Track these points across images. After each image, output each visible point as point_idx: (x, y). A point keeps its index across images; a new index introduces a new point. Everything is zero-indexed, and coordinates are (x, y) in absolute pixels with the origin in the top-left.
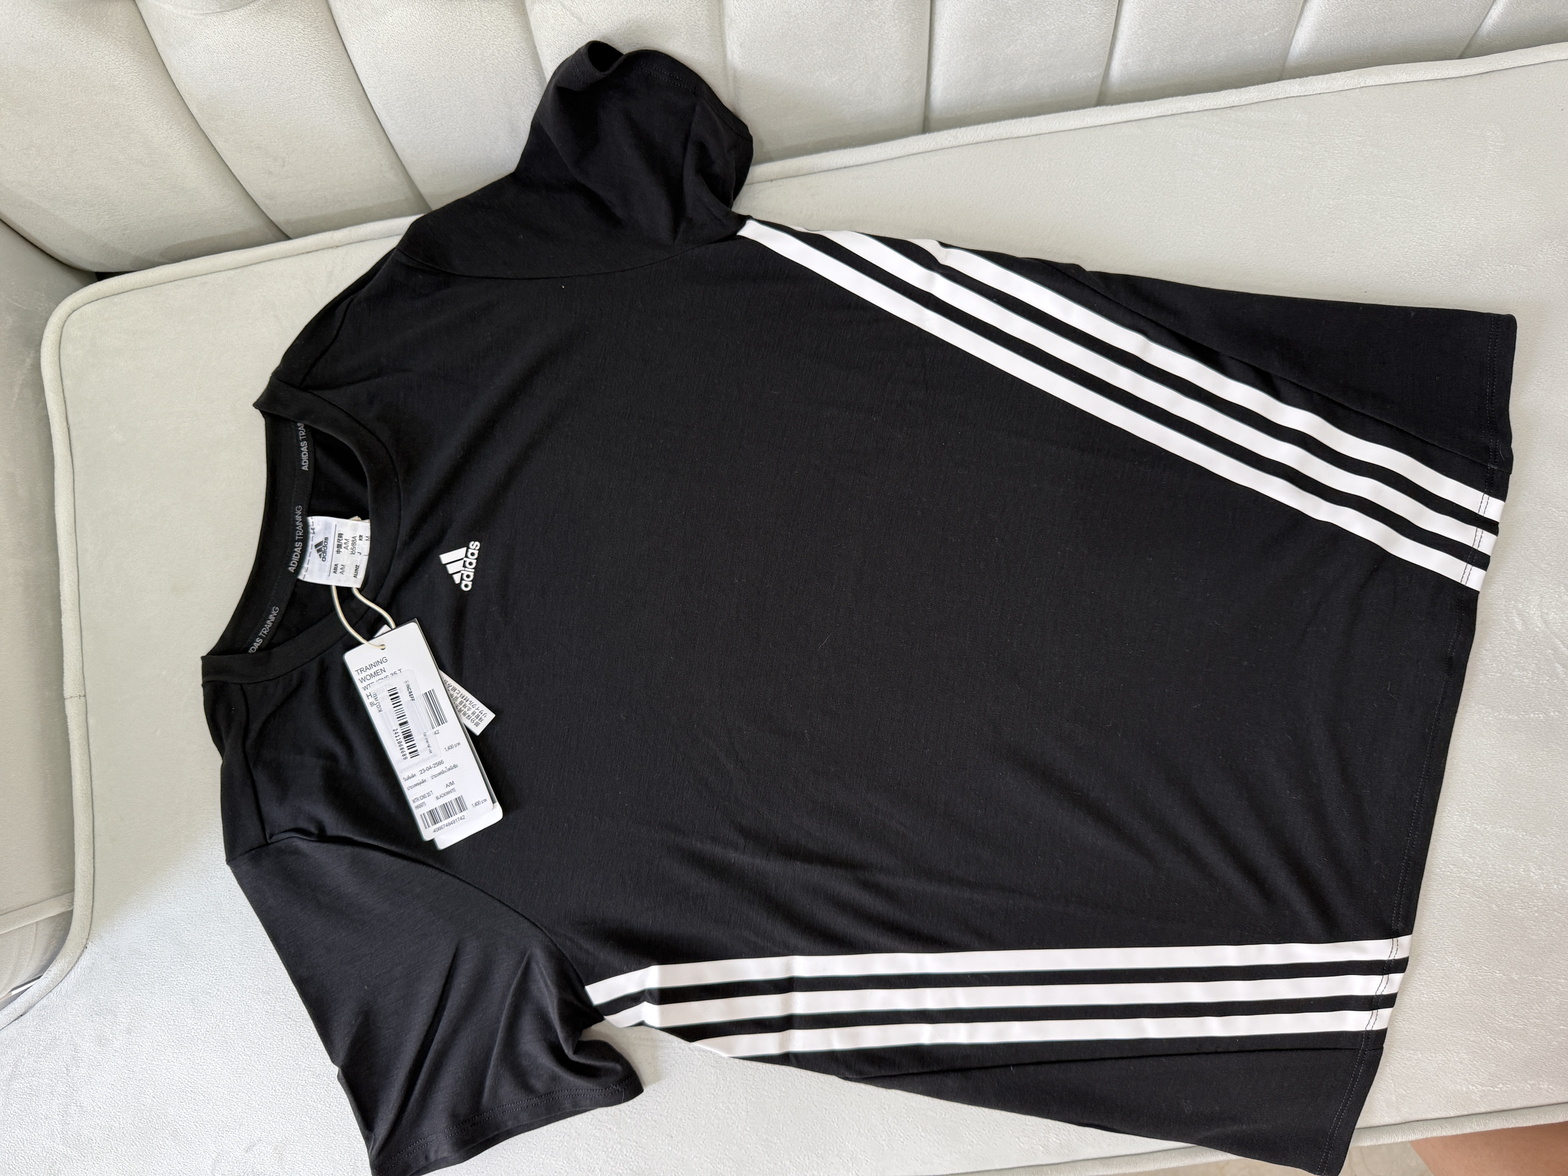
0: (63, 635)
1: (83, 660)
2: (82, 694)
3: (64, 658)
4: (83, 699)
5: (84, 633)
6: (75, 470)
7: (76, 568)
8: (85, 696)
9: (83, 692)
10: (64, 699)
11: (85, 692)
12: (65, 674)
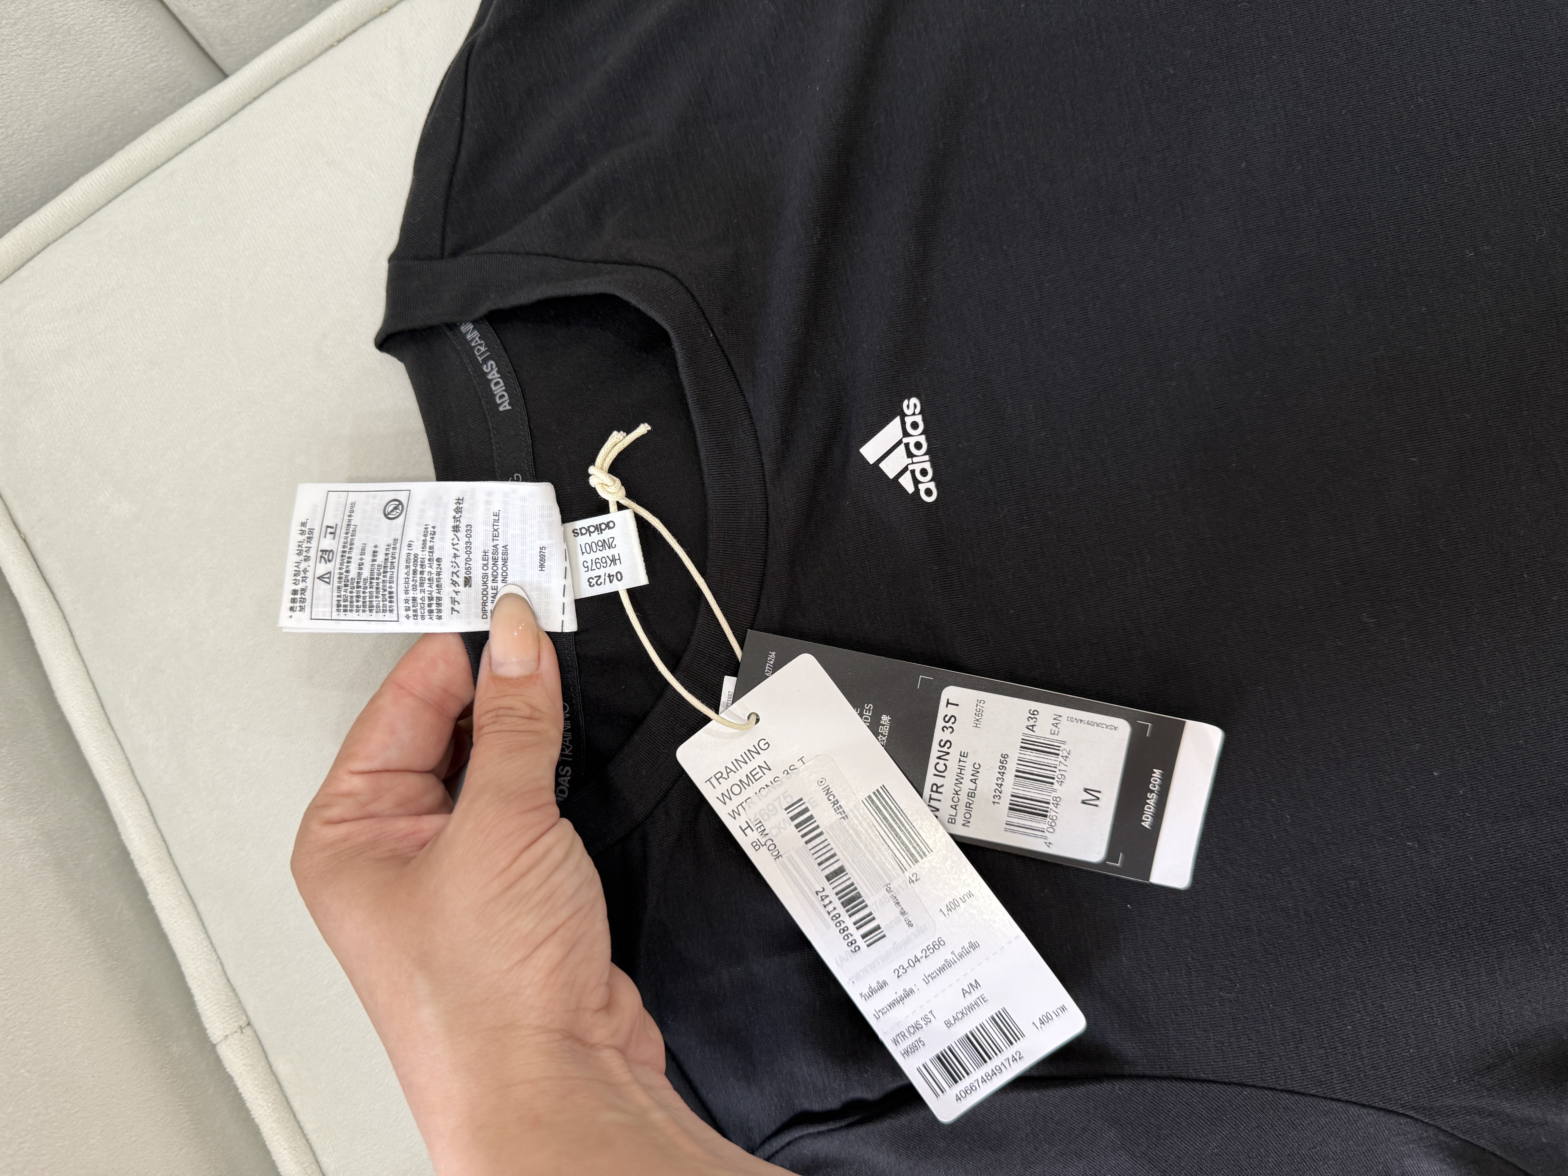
0: (164, 926)
1: (219, 958)
2: (243, 1023)
3: (183, 968)
4: (248, 1031)
5: (201, 906)
6: (66, 612)
7: (137, 789)
8: (249, 1024)
9: (244, 1018)
10: (214, 1046)
11: (247, 1017)
12: (196, 999)
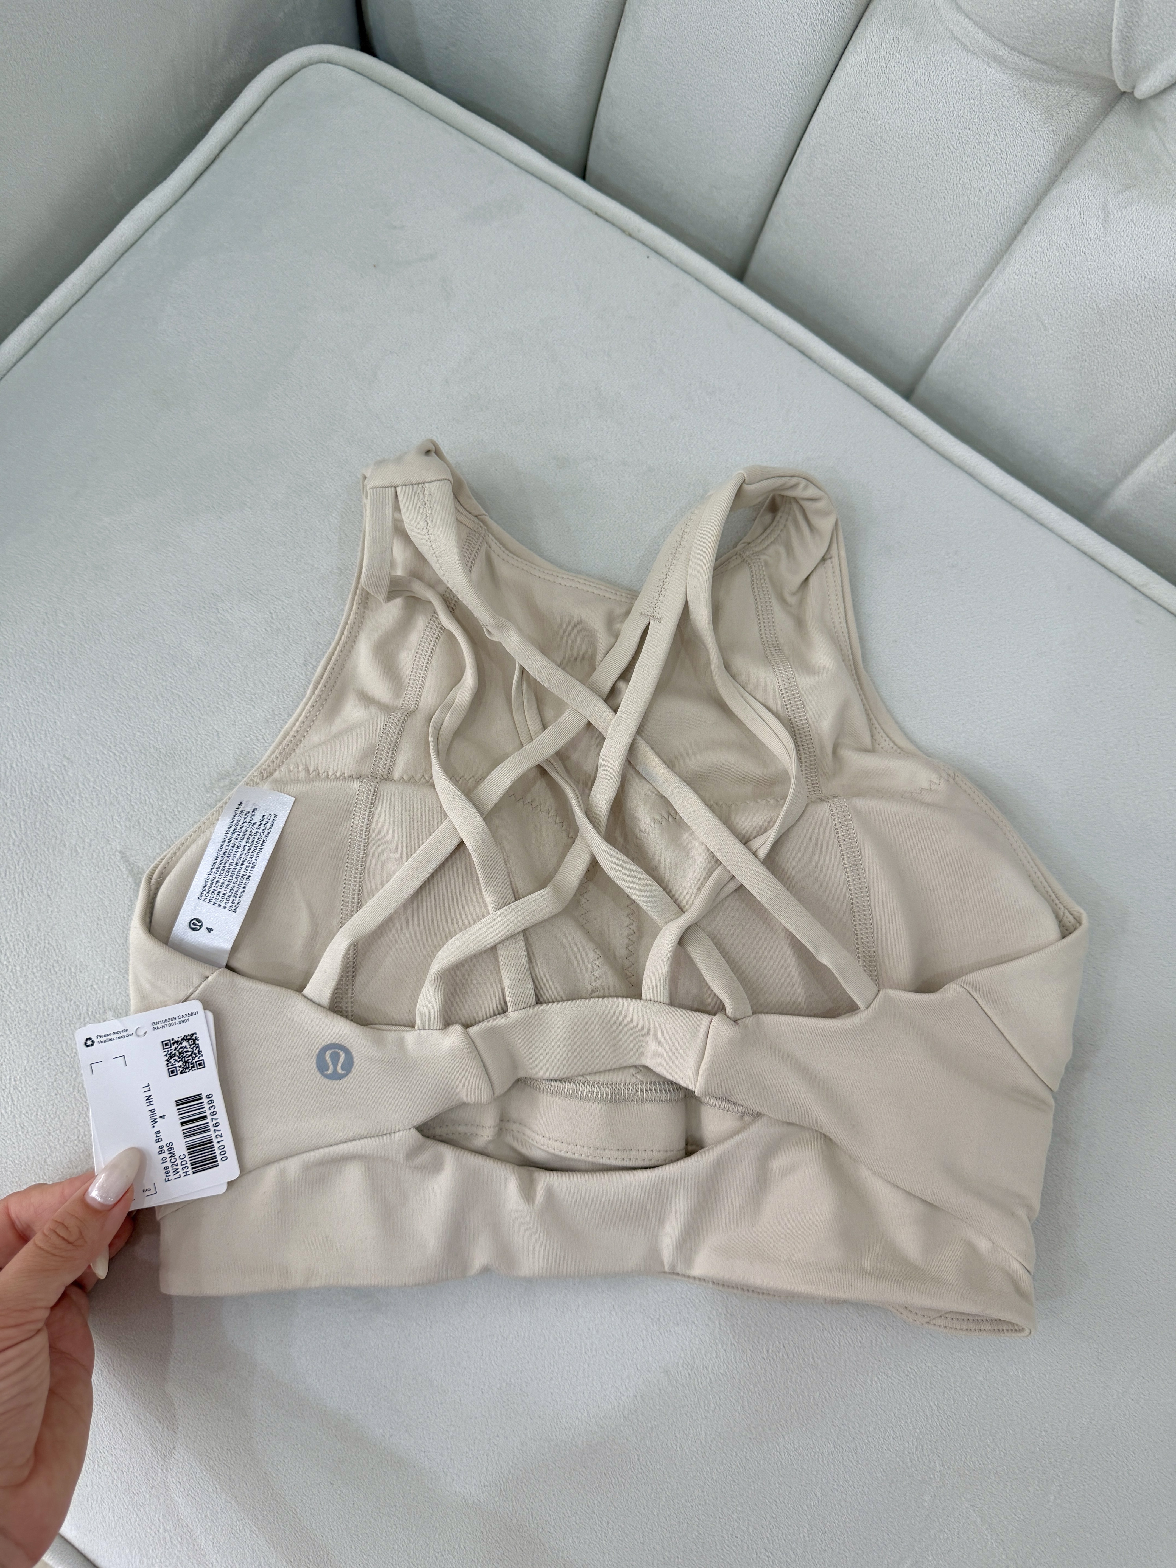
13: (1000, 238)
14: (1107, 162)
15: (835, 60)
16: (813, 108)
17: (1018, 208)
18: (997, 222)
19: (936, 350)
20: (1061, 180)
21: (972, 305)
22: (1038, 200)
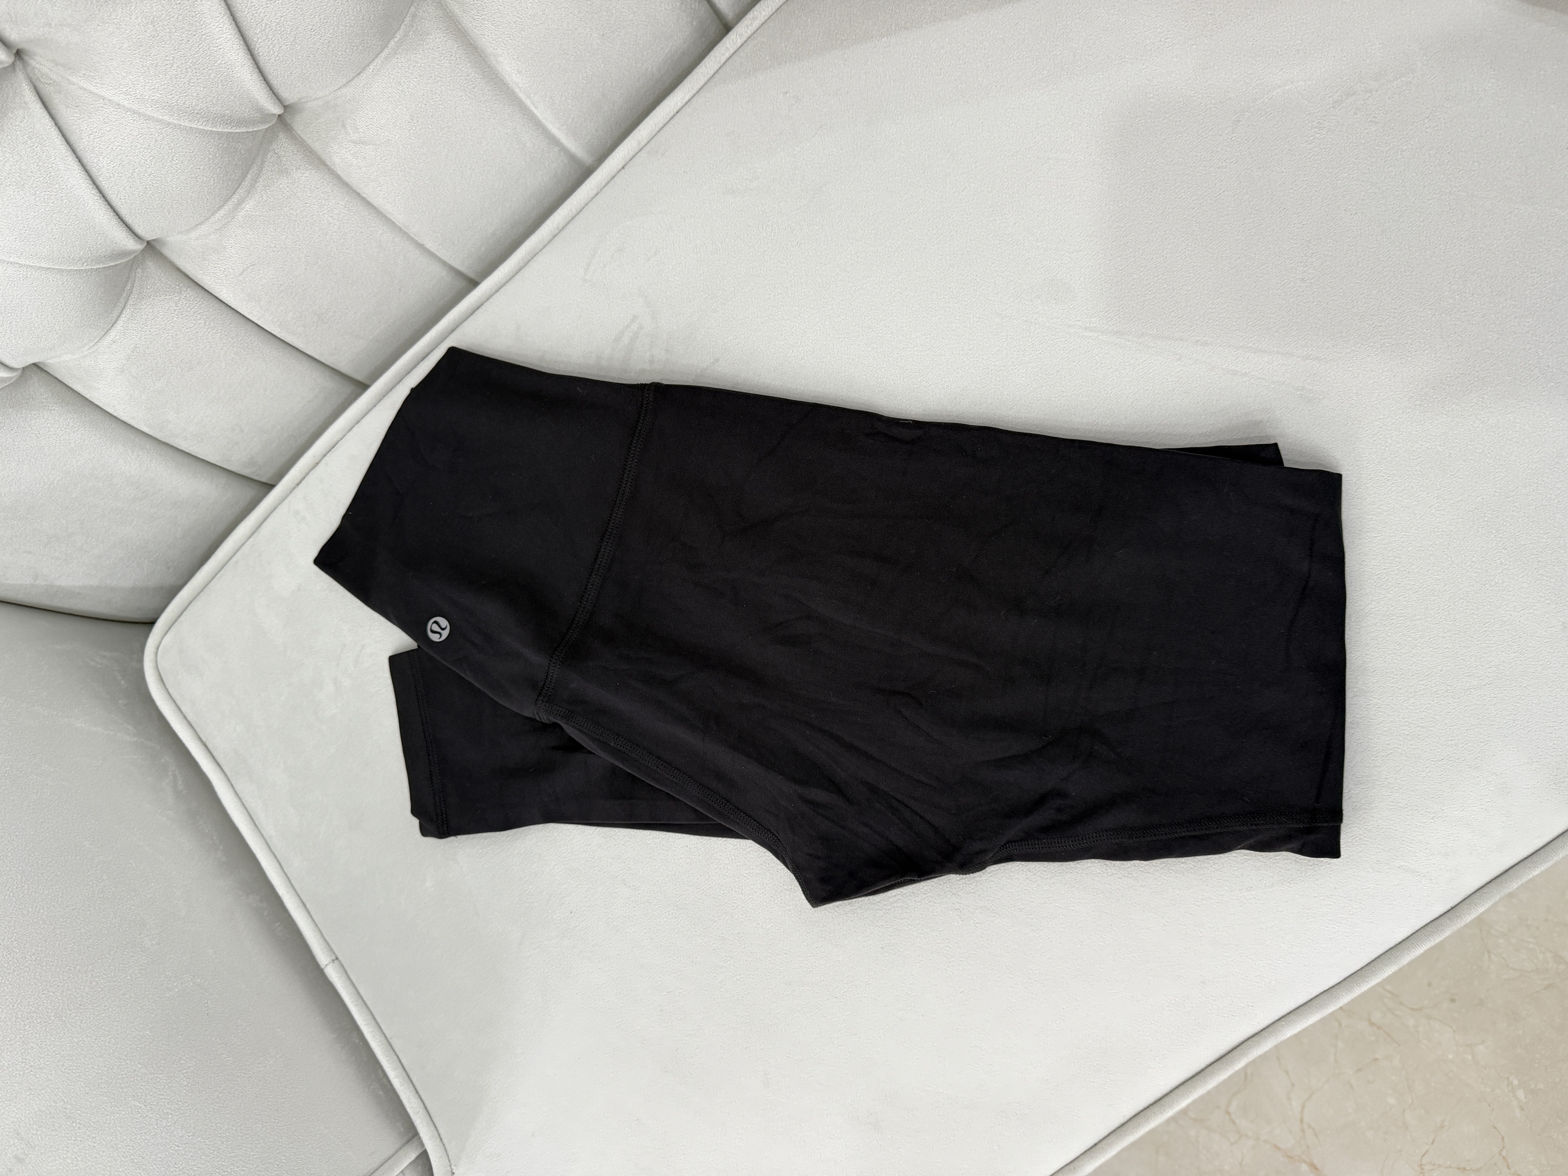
1: (319, 929)
2: (334, 958)
4: (337, 961)
5: (308, 907)
8: (337, 958)
10: (322, 969)
11: (336, 955)
12: (312, 949)
13: (367, 214)
14: (324, 136)
15: (223, 307)
16: (254, 325)
17: (347, 199)
18: (355, 215)
19: (444, 263)
20: (332, 167)
21: (414, 236)
22: (344, 184)
